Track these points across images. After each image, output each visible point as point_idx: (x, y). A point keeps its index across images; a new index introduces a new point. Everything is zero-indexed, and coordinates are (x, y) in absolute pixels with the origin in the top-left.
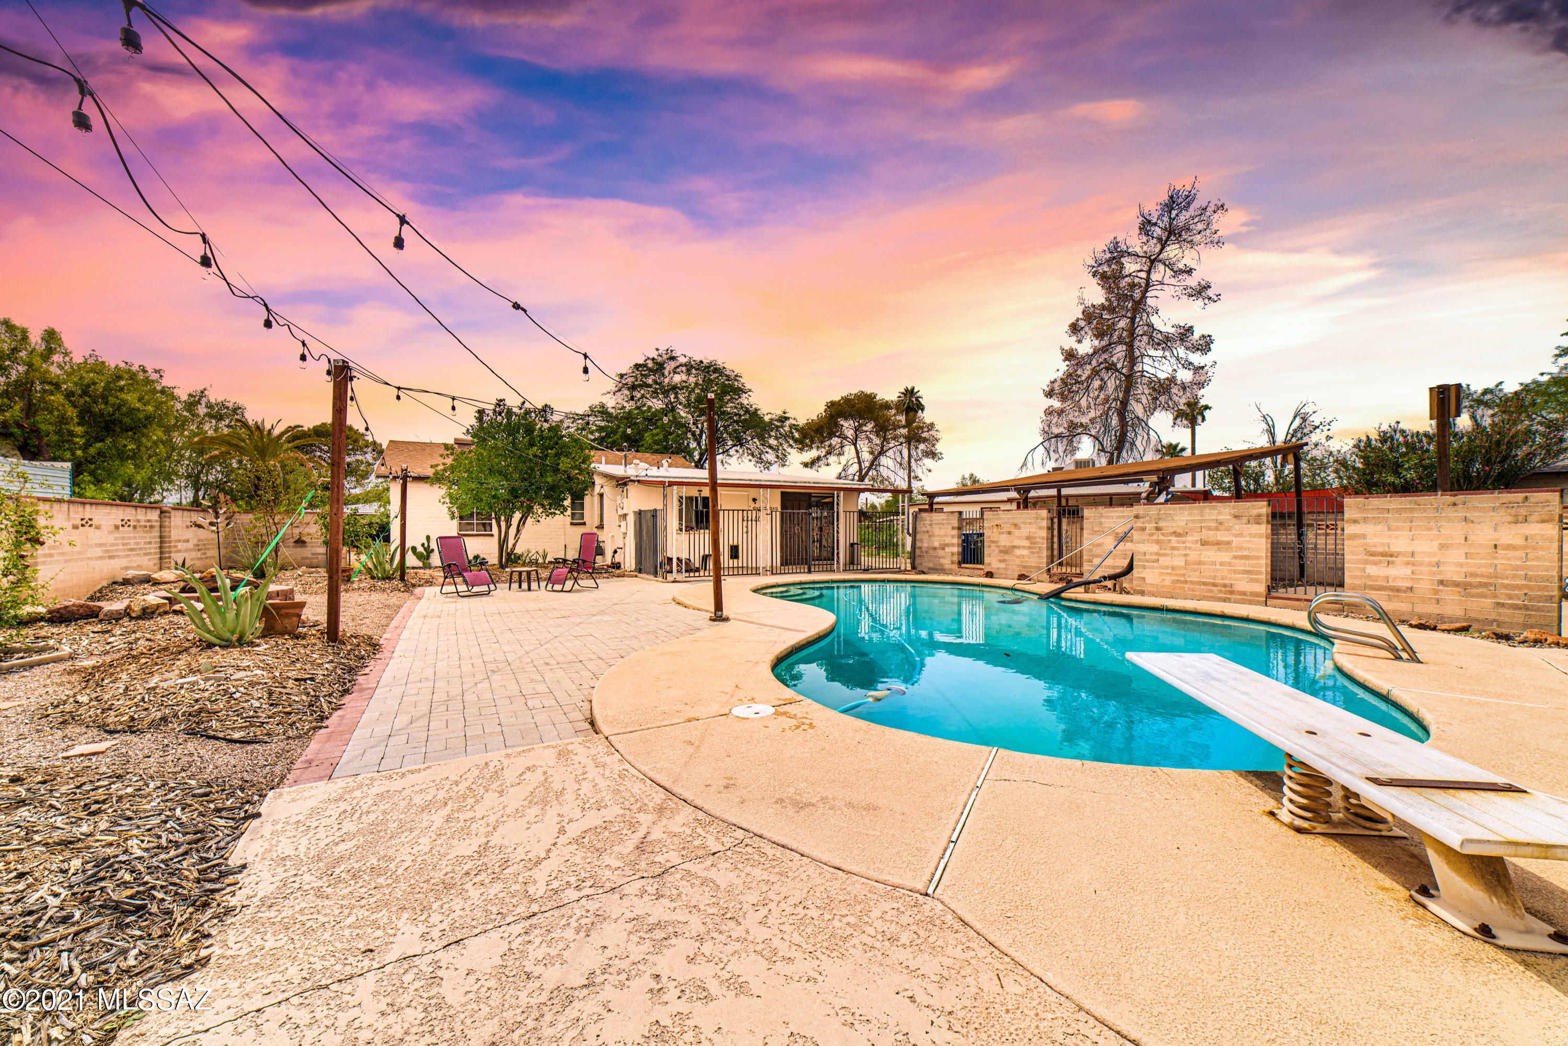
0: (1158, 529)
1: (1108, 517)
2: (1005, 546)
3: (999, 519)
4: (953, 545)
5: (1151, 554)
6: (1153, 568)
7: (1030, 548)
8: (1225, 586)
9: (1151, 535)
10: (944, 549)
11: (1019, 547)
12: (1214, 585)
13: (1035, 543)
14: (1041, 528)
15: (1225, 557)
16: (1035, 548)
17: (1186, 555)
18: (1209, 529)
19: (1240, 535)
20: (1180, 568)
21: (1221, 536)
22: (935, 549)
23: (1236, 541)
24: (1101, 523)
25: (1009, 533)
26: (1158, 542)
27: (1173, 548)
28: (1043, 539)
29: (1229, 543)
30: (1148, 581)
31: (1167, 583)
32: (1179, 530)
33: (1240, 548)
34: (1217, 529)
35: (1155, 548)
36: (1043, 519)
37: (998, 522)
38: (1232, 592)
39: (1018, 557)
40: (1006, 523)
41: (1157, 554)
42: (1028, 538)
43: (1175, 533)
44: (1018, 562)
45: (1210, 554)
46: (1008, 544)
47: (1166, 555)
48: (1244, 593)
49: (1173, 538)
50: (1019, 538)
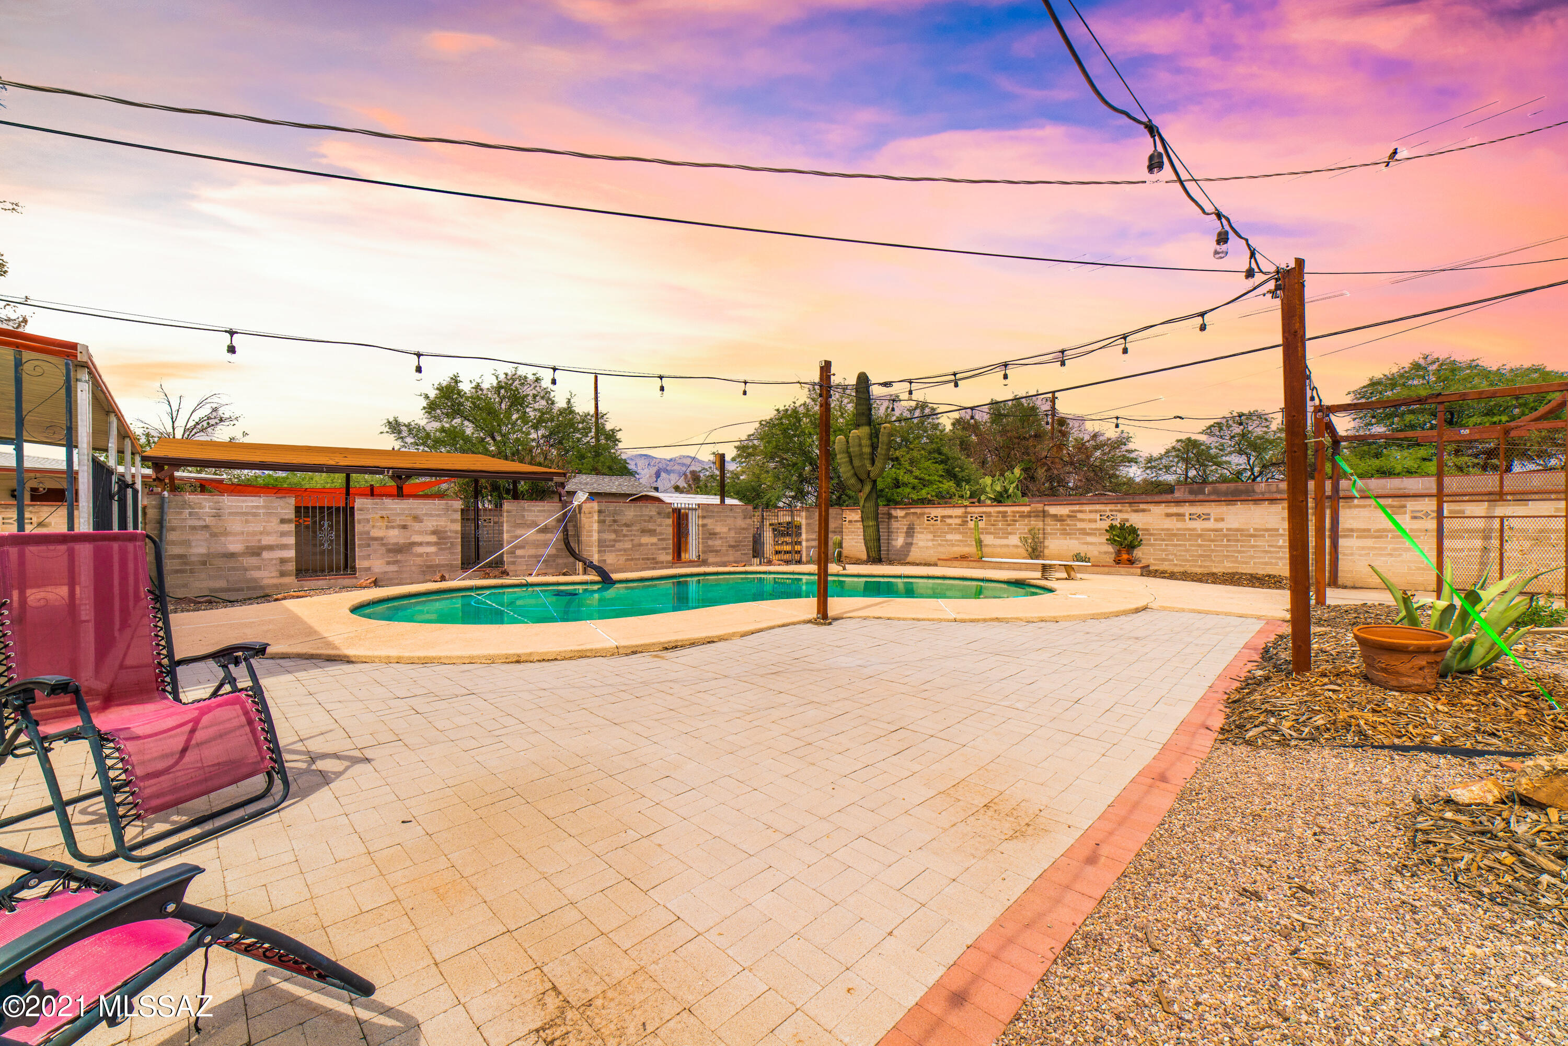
0: (615, 521)
1: (531, 511)
2: (397, 544)
3: (385, 509)
4: (284, 547)
5: (610, 541)
6: (611, 551)
7: (436, 544)
8: (653, 559)
9: (610, 526)
10: (258, 554)
11: (420, 544)
12: (648, 559)
13: (445, 539)
14: (453, 521)
15: (654, 540)
16: (445, 544)
17: (632, 540)
18: (645, 521)
19: (660, 525)
20: (628, 549)
21: (651, 526)
22: (232, 555)
23: (658, 529)
24: (524, 516)
25: (404, 527)
26: (615, 531)
27: (625, 536)
28: (456, 532)
29: (655, 530)
30: (609, 561)
31: (621, 562)
32: (628, 522)
33: (661, 534)
34: (649, 521)
35: (613, 536)
36: (456, 511)
37: (384, 513)
38: (657, 563)
39: (421, 555)
40: (399, 514)
41: (615, 541)
42: (434, 533)
43: (627, 525)
44: (419, 560)
45: (645, 540)
46: (402, 541)
47: (620, 541)
48: (662, 562)
49: (625, 529)
50: (420, 533)
